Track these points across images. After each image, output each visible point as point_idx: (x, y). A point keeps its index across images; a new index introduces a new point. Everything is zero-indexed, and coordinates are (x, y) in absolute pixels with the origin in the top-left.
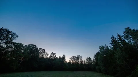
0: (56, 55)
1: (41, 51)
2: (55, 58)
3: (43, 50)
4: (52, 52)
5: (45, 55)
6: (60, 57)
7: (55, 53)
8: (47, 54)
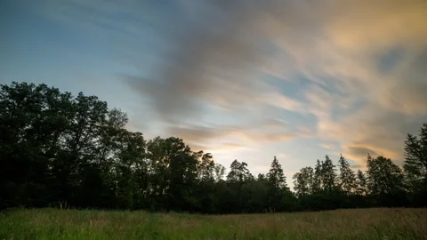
0: (247, 168)
1: (200, 159)
2: (245, 177)
3: (207, 156)
4: (235, 161)
5: (214, 173)
6: (261, 176)
7: (244, 164)
8: (220, 170)
